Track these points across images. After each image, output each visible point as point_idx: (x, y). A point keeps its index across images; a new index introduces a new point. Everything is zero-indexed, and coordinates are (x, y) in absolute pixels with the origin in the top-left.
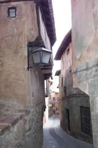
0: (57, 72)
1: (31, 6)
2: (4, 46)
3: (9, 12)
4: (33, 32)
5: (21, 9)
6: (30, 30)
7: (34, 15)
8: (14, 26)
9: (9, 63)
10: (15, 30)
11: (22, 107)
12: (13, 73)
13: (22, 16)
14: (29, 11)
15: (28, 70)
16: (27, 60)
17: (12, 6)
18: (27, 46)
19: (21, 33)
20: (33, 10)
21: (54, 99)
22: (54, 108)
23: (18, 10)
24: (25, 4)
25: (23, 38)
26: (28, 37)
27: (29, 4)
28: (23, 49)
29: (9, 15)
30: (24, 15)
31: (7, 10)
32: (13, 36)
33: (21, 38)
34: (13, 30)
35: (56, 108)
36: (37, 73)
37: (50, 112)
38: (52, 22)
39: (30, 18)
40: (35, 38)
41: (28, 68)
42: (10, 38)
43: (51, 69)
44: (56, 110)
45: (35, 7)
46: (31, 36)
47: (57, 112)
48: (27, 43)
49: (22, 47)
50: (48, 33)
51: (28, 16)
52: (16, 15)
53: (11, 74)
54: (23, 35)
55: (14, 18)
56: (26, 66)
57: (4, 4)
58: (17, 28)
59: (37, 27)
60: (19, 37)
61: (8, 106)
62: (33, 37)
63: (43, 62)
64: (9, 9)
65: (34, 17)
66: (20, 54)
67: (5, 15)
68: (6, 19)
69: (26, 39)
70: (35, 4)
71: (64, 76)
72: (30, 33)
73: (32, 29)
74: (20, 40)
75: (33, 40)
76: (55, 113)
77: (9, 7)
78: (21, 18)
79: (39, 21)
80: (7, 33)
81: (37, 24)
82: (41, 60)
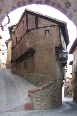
0: (70, 62)
1: (56, 29)
2: (44, 49)
3: (45, 32)
4: (58, 42)
5: (51, 31)
6: (56, 41)
7: (58, 33)
8: (48, 39)
9: (47, 58)
10: (49, 41)
11: (53, 79)
12: (49, 62)
13: (52, 34)
14: (55, 32)
15: (56, 61)
16: (55, 56)
17: (47, 29)
18: (55, 49)
19: (52, 43)
20: (57, 31)
21: (69, 83)
22: (68, 90)
23: (50, 31)
24: (53, 28)
25: (53, 46)
26: (55, 45)
27: (55, 28)
28: (53, 50)
29: (45, 34)
30: (53, 34)
31: (44, 31)
32: (48, 45)
33: (52, 45)
34: (48, 41)
35: (70, 90)
36: (59, 63)
37: (65, 93)
38: (67, 34)
39: (56, 35)
40: (59, 45)
41: (56, 60)
42: (47, 45)
43: (67, 60)
44: (70, 92)
45: (58, 29)
46: (57, 44)
47: (71, 93)
48: (55, 48)
49: (52, 50)
50: (64, 39)
51: (55, 34)
52: (49, 34)
53: (47, 63)
54: (53, 44)
55: (48, 36)
56: (55, 59)
57: (43, 28)
58: (50, 40)
59: (60, 39)
60: (51, 45)
61: (47, 78)
62: (58, 45)
63: (63, 57)
64: (45, 31)
65: (58, 34)
66: (52, 53)
67: (44, 34)
68: (44, 36)
69: (54, 46)
70: (58, 28)
71: (75, 65)
72: (56, 43)
73: (57, 41)
74: (52, 46)
75: (58, 46)
76: (69, 94)
77: (46, 30)
78: (51, 36)
79: (61, 36)
80: (45, 43)
81: (59, 38)
82: (63, 56)
